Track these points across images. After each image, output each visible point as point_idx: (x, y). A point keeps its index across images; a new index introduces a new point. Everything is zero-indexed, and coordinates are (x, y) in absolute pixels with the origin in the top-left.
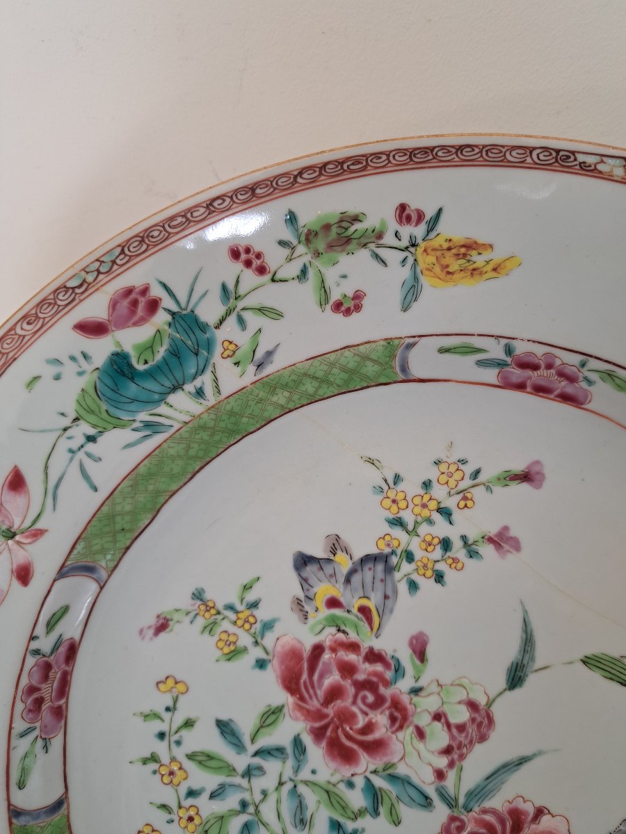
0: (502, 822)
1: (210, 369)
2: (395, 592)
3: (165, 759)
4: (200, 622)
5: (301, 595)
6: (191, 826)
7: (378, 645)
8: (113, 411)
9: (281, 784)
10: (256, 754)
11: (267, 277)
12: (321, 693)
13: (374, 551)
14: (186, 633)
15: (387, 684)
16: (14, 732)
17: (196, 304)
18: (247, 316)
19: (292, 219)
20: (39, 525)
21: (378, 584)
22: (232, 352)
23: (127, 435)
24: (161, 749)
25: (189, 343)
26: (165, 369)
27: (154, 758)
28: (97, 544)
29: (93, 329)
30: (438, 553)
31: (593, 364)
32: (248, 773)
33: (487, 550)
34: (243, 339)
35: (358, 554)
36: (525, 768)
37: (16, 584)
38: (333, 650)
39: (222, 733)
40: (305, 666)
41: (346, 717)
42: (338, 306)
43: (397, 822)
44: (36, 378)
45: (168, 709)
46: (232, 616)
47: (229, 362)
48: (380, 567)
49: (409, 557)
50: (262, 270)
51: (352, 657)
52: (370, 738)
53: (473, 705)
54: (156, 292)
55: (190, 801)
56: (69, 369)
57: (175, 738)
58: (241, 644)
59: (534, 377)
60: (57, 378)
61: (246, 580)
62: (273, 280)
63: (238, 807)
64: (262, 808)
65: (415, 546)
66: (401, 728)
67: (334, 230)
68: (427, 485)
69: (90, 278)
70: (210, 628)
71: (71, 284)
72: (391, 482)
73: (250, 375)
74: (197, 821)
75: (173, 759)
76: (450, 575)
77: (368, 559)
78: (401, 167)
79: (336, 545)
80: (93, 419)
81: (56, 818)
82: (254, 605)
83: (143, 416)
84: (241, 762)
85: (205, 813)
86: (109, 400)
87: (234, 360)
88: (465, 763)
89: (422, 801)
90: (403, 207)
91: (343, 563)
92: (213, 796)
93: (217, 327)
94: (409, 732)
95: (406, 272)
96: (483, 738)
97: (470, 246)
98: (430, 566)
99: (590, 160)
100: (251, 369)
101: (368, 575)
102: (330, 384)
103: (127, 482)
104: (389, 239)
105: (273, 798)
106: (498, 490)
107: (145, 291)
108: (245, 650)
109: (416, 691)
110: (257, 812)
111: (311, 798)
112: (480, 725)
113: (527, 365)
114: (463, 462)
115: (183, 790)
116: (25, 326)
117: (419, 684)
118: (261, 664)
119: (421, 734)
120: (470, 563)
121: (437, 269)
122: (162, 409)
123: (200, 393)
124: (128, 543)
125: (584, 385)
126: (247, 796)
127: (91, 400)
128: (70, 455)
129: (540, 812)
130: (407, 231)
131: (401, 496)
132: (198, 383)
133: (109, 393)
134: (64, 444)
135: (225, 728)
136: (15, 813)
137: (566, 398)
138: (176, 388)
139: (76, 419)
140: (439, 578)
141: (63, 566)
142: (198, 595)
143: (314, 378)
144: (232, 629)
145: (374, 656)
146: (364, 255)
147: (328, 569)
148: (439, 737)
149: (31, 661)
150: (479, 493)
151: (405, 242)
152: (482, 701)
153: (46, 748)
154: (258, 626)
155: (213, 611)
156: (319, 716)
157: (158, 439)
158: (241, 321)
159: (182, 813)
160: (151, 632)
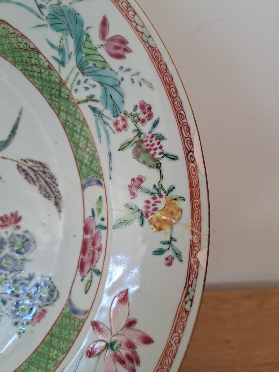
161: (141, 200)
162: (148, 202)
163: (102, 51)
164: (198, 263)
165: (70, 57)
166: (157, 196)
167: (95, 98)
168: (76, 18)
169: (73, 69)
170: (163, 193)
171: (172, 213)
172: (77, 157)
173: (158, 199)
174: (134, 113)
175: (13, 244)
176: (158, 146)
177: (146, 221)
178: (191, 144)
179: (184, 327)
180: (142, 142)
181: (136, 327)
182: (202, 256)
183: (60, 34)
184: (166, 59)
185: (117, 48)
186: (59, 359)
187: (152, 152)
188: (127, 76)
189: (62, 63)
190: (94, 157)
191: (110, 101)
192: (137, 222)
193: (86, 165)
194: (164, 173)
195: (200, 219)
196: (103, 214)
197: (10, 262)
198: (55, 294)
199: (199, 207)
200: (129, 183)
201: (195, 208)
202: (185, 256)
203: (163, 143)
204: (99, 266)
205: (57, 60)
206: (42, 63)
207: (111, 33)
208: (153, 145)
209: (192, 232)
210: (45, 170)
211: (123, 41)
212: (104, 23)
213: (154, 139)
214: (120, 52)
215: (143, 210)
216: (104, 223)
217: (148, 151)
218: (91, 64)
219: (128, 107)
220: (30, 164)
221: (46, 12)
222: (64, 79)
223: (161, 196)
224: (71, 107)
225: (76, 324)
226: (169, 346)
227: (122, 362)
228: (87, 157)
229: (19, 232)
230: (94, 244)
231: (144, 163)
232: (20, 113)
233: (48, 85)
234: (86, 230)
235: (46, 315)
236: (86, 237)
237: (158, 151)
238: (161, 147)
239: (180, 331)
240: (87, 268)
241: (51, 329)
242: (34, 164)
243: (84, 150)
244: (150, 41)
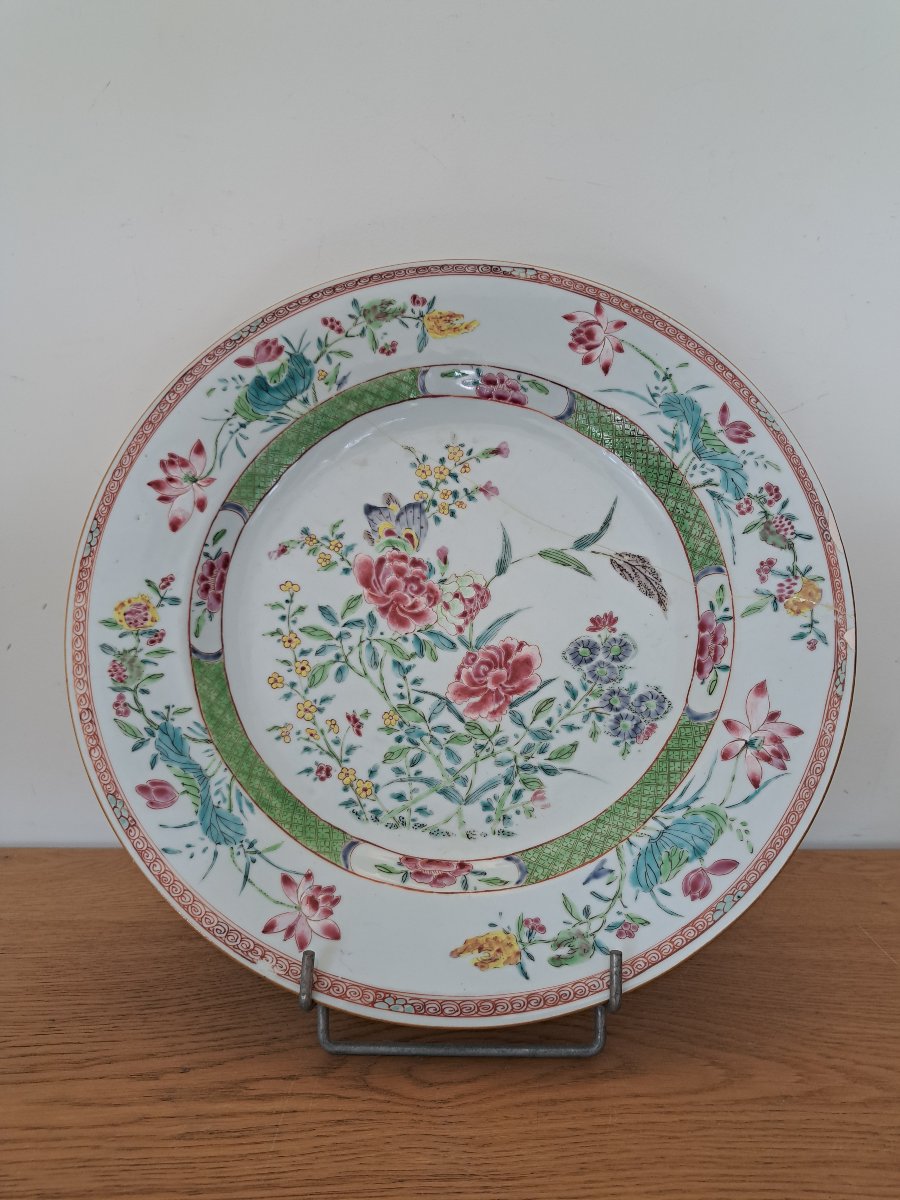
0: (499, 653)
1: (311, 386)
2: (427, 524)
3: (286, 631)
4: (307, 547)
5: (370, 530)
6: (304, 672)
7: (418, 556)
8: (255, 410)
9: (361, 642)
10: (345, 625)
11: (343, 334)
12: (385, 587)
13: (413, 501)
14: (297, 555)
15: (424, 578)
16: (193, 601)
17: (304, 349)
18: (332, 356)
19: (355, 303)
20: (212, 476)
21: (417, 521)
22: (324, 377)
23: (263, 425)
24: (283, 626)
25: (299, 371)
26: (286, 386)
27: (278, 632)
28: (245, 492)
29: (245, 362)
30: (451, 500)
31: (524, 377)
32: (340, 637)
33: (480, 496)
34: (330, 369)
35: (404, 503)
36: (511, 619)
37: (196, 510)
38: (391, 560)
39: (323, 614)
40: (374, 571)
41: (399, 599)
42: (383, 351)
43: (435, 659)
44: (213, 390)
45: (287, 601)
46: (327, 544)
47: (322, 383)
48: (417, 511)
49: (434, 503)
50: (340, 331)
51: (403, 564)
52: (416, 611)
53: (477, 587)
54: (281, 342)
55: (303, 658)
56: (232, 384)
57: (293, 618)
58: (333, 559)
59: (495, 389)
60: (224, 390)
61: (335, 521)
62: (346, 336)
63: (334, 659)
64: (350, 658)
65: (437, 497)
66: (435, 603)
67: (379, 309)
68: (442, 460)
69: (244, 335)
70: (313, 551)
71: (233, 338)
72: (421, 460)
73: (334, 390)
74: (308, 668)
75: (291, 632)
76: (458, 511)
77: (409, 506)
78: (413, 276)
79: (389, 498)
80: (244, 414)
81: (217, 662)
82: (341, 536)
83: (273, 413)
84: (335, 631)
85: (312, 664)
86: (253, 403)
87: (325, 381)
88: (475, 621)
89: (451, 646)
90: (414, 297)
91: (395, 510)
92: (317, 653)
93: (316, 362)
94: (439, 607)
95: (419, 331)
96: (484, 606)
97: (452, 316)
98: (446, 507)
99: (508, 270)
100: (335, 386)
101: (410, 515)
102: (381, 398)
103: (263, 454)
104: (408, 313)
105: (356, 650)
106: (483, 460)
107: (275, 342)
108: (336, 563)
109: (443, 581)
110: (347, 661)
111: (380, 649)
112: (482, 598)
113: (490, 382)
114: (462, 445)
115: (298, 651)
116: (208, 361)
117: (443, 578)
118: (346, 571)
119: (447, 606)
120: (470, 504)
121: (436, 329)
122: (284, 410)
123: (305, 401)
124: (262, 496)
125: (522, 391)
126: (339, 651)
127: (244, 402)
128: (230, 435)
129: (521, 645)
130: (418, 309)
131: (427, 469)
132: (304, 394)
133: (254, 399)
134: (227, 429)
135: (324, 610)
136: (193, 650)
137: (516, 402)
138: (293, 397)
139: (235, 414)
140: (453, 514)
141: (224, 502)
142: (305, 531)
143: (372, 393)
144: (327, 551)
145: (415, 563)
146: (395, 322)
147: (386, 513)
148: (458, 607)
149: (204, 559)
150: (472, 463)
151: (417, 315)
152: (482, 584)
153: (211, 617)
154: (343, 549)
155: (315, 541)
156: (384, 600)
157: (281, 428)
158: (329, 359)
159: (298, 664)
160: (276, 554)
161: (772, 584)
162: (781, 585)
163: (722, 437)
164: (846, 645)
165: (684, 442)
166: (791, 577)
167: (713, 482)
168: (694, 406)
169: (688, 455)
170: (798, 574)
171: (810, 594)
172: (688, 546)
173: (794, 581)
174: (759, 495)
175: (607, 650)
176: (789, 527)
177: (781, 605)
178: (826, 522)
179: (837, 713)
180: (769, 523)
181: (780, 719)
182: (849, 637)
183: (674, 421)
184: (792, 442)
185: (739, 433)
186: (686, 769)
187: (783, 533)
188: (750, 460)
189: (676, 449)
190: (713, 543)
191: (731, 484)
192: (769, 607)
193: (701, 554)
194: (798, 553)
195: (843, 599)
196: (727, 603)
197: (605, 669)
198: (666, 705)
199: (841, 586)
200: (758, 567)
201: (836, 588)
202: (831, 638)
203: (793, 523)
204: (725, 661)
205: (670, 446)
206: (651, 449)
207: (732, 418)
208: (783, 526)
209: (836, 613)
210: (645, 564)
211: (745, 427)
212: (724, 409)
213: (783, 520)
214: (742, 436)
215: (776, 594)
216: (730, 614)
217: (778, 532)
218: (709, 449)
219: (753, 490)
220: (627, 558)
221: (659, 400)
222: (677, 464)
223: (796, 578)
224: (684, 493)
225: (702, 729)
226: (822, 735)
227: (768, 759)
228: (702, 544)
229: (616, 635)
230: (715, 640)
231: (774, 544)
232: (615, 503)
233: (655, 471)
234: (702, 627)
235: (656, 730)
236: (702, 635)
237: (790, 531)
238: (792, 527)
239: (833, 718)
240: (707, 668)
241: (666, 744)
242: (631, 558)
243: (699, 537)
244: (774, 425)
